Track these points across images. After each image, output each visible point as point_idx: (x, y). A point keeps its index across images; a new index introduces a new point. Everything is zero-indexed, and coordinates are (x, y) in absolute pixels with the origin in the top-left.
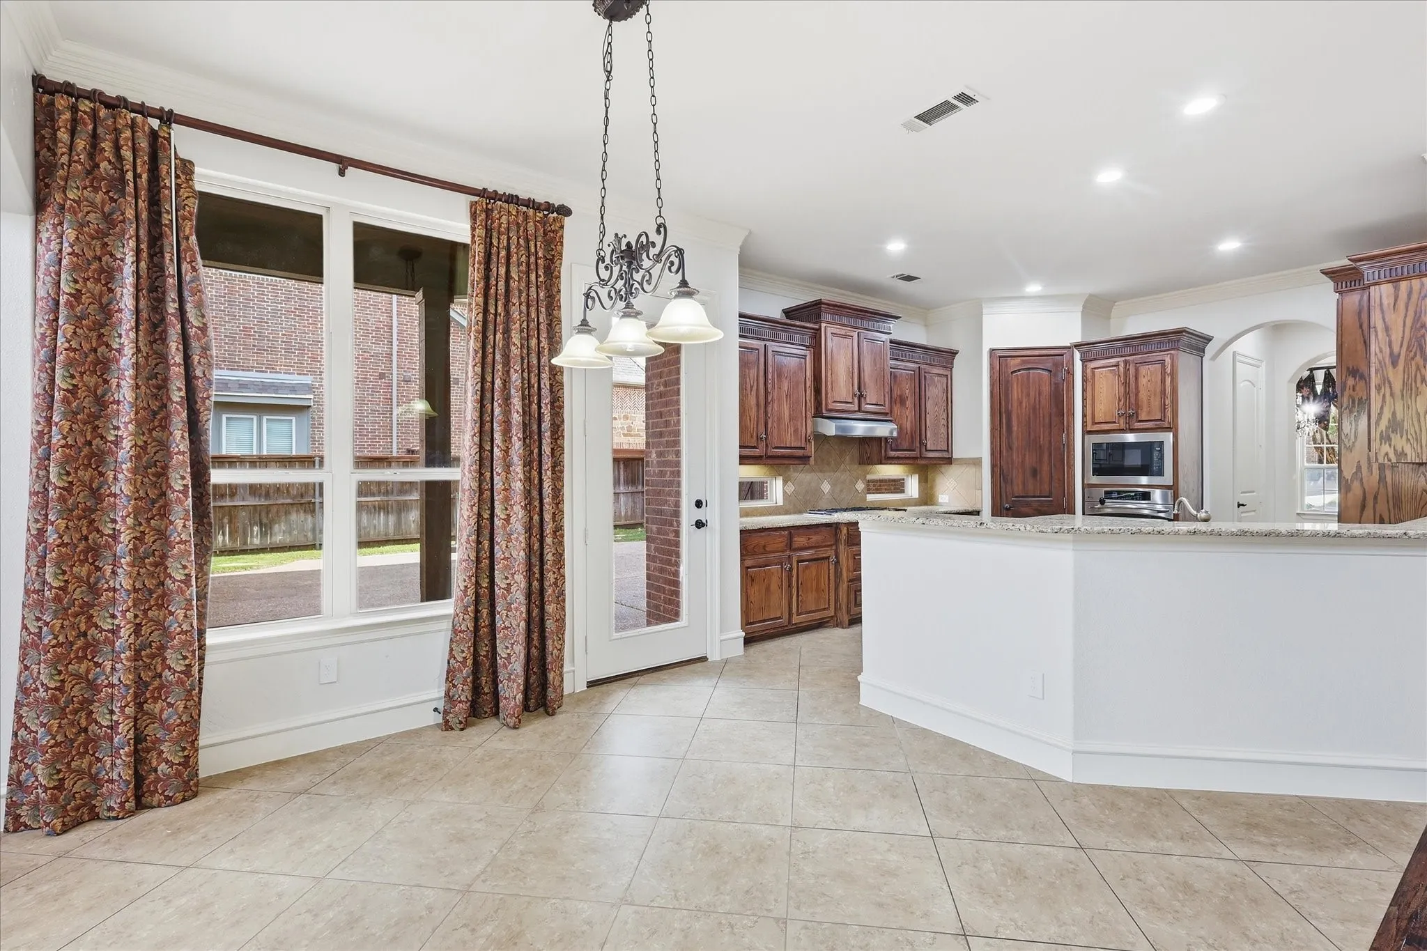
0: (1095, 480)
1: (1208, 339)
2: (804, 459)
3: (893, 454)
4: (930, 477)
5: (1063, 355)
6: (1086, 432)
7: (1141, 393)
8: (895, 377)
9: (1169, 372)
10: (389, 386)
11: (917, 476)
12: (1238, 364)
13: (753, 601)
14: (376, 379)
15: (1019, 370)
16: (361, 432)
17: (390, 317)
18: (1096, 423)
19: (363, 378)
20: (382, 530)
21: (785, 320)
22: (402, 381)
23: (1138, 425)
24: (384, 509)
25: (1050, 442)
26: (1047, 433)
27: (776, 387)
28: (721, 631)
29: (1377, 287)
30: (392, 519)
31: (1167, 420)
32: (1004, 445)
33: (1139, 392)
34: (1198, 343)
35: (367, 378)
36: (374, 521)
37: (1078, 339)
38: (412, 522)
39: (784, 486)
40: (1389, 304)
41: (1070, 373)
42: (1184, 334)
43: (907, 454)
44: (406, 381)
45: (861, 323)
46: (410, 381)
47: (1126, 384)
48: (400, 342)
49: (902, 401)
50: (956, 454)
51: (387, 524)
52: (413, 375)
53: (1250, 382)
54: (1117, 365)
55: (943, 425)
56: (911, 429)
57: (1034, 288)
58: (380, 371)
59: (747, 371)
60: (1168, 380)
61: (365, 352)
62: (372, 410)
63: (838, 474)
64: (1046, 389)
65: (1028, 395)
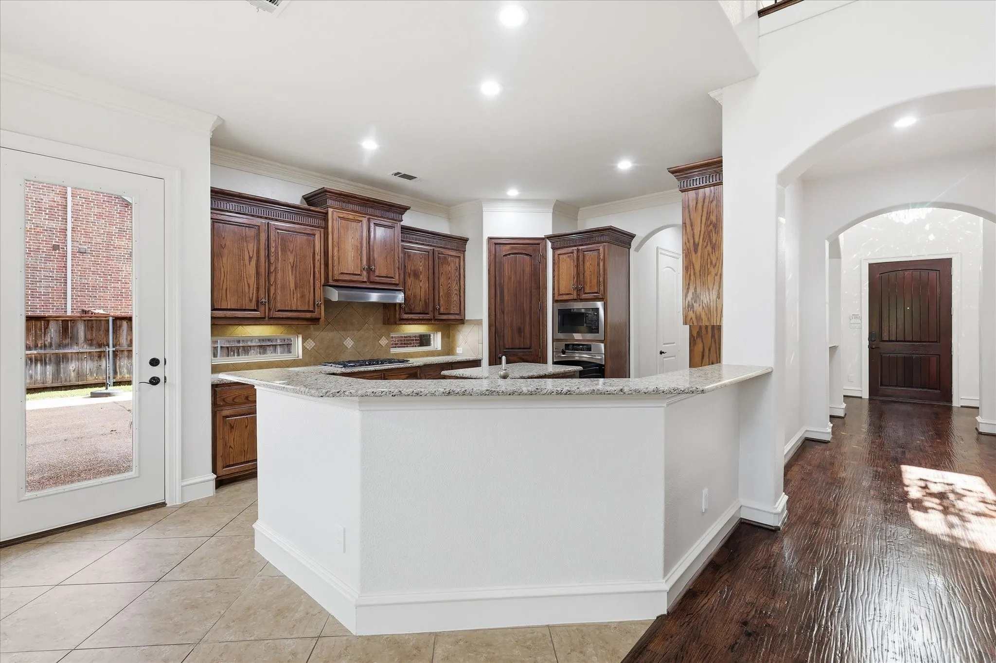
0: (561, 336)
1: (632, 236)
2: (315, 321)
3: (406, 316)
4: (451, 334)
5: (539, 244)
6: (555, 301)
7: (586, 273)
8: (409, 256)
9: (602, 258)
10: (64, 256)
11: (440, 333)
12: (660, 256)
13: (232, 446)
14: (50, 250)
15: (509, 254)
16: (33, 295)
17: (65, 198)
18: (561, 295)
19: (35, 249)
20: (39, 379)
21: (306, 206)
22: (78, 252)
23: (584, 296)
24: (41, 361)
25: (531, 307)
26: (528, 301)
27: (280, 259)
28: (183, 477)
29: (686, 193)
30: (50, 369)
31: (601, 292)
32: (498, 310)
33: (585, 272)
34: (624, 240)
35: (39, 249)
36: (31, 371)
37: (550, 232)
38: (72, 371)
39: (303, 342)
40: (693, 206)
41: (545, 257)
42: (610, 230)
43: (421, 316)
44: (80, 253)
45: (370, 211)
46: (85, 253)
47: (578, 266)
48: (75, 219)
49: (416, 275)
50: (468, 317)
51: (44, 373)
52: (89, 248)
53: (671, 268)
54: (572, 253)
55: (456, 294)
56: (425, 296)
57: (513, 192)
58: (54, 243)
59: (245, 244)
60: (601, 264)
61: (38, 227)
62: (44, 276)
63: (362, 332)
64: (528, 270)
65: (515, 273)
